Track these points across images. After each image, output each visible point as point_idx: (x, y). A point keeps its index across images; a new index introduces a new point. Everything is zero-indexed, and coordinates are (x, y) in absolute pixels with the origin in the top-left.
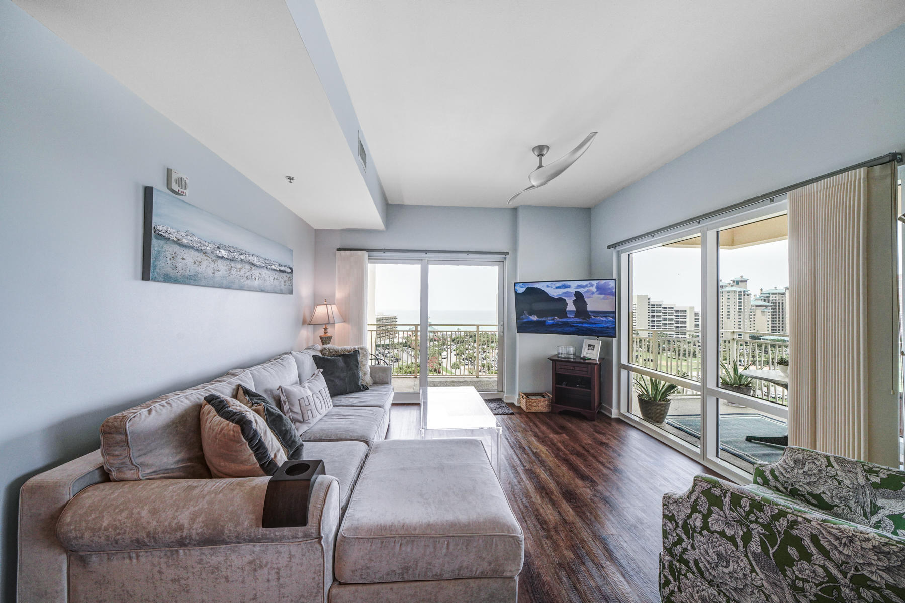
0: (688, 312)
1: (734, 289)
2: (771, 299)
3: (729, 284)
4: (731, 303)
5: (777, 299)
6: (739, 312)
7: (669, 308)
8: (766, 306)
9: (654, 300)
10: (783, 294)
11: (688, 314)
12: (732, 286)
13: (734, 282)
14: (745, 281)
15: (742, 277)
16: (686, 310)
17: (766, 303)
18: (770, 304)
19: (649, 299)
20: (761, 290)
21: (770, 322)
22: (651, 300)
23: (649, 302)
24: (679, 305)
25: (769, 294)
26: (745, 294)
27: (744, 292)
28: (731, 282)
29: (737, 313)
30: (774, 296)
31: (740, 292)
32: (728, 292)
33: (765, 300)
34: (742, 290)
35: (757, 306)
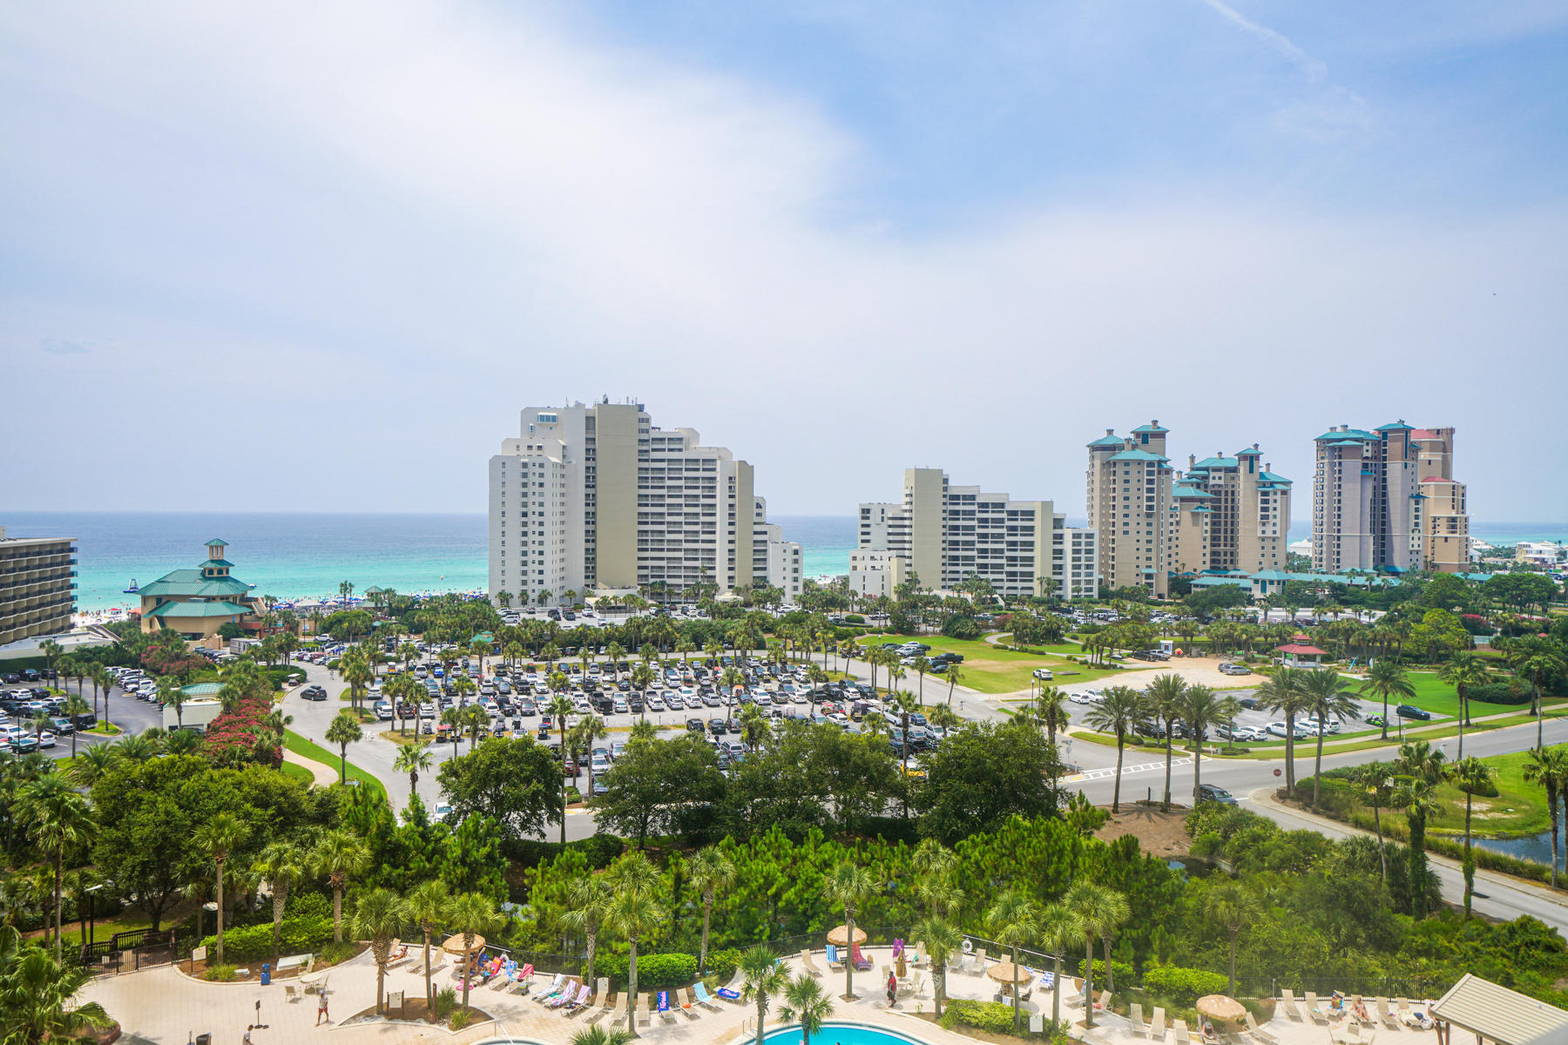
0: (1038, 516)
1: (1139, 454)
2: (1212, 482)
3: (1128, 440)
4: (1133, 494)
5: (1221, 482)
6: (1149, 516)
7: (995, 505)
8: (1202, 500)
9: (958, 484)
10: (1235, 470)
11: (1037, 523)
12: (1134, 447)
13: (1137, 434)
14: (1161, 435)
15: (1155, 422)
16: (1032, 513)
17: (1201, 493)
18: (1209, 495)
19: (946, 481)
20: (1192, 458)
21: (1208, 543)
22: (951, 483)
23: (945, 489)
24: (1018, 498)
25: (1207, 469)
26: (1160, 468)
27: (1160, 462)
28: (1132, 436)
29: (1143, 521)
30: (1217, 474)
31: (1150, 464)
32: (1127, 463)
33: (1198, 486)
34: (1155, 457)
35: (1183, 500)
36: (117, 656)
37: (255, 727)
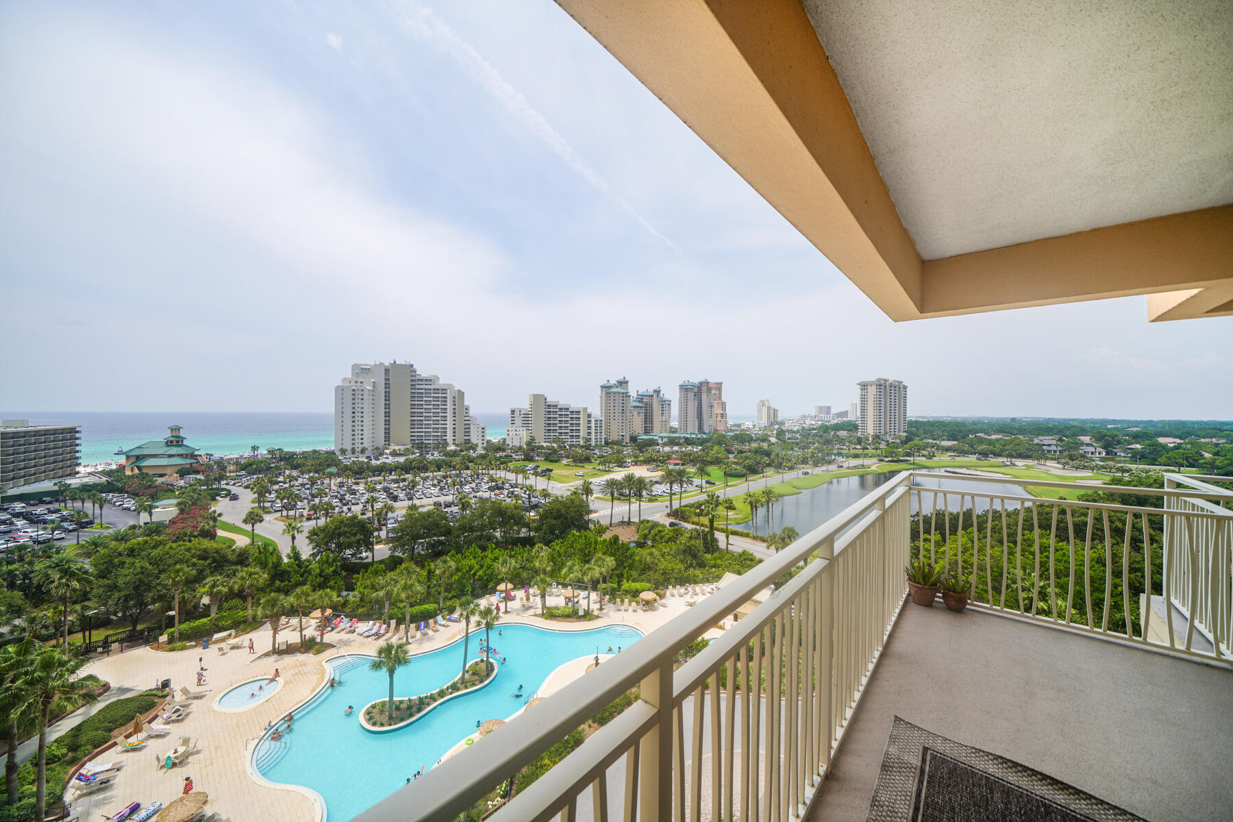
0: (582, 413)
1: (619, 390)
2: (644, 400)
3: (615, 384)
4: (617, 405)
5: (648, 401)
6: (622, 413)
7: (565, 409)
8: (641, 407)
9: (550, 400)
10: (652, 396)
11: (581, 416)
12: (617, 387)
13: (618, 382)
14: (627, 383)
15: (624, 378)
16: (579, 412)
17: (640, 405)
18: (643, 405)
19: (546, 399)
20: (638, 391)
21: (643, 423)
22: (548, 400)
23: (545, 402)
24: (574, 406)
25: (642, 395)
26: (626, 395)
27: (626, 393)
29: (620, 415)
30: (646, 398)
31: (623, 393)
32: (614, 393)
33: (640, 402)
34: (624, 391)
35: (634, 407)
36: (109, 488)
37: (200, 520)
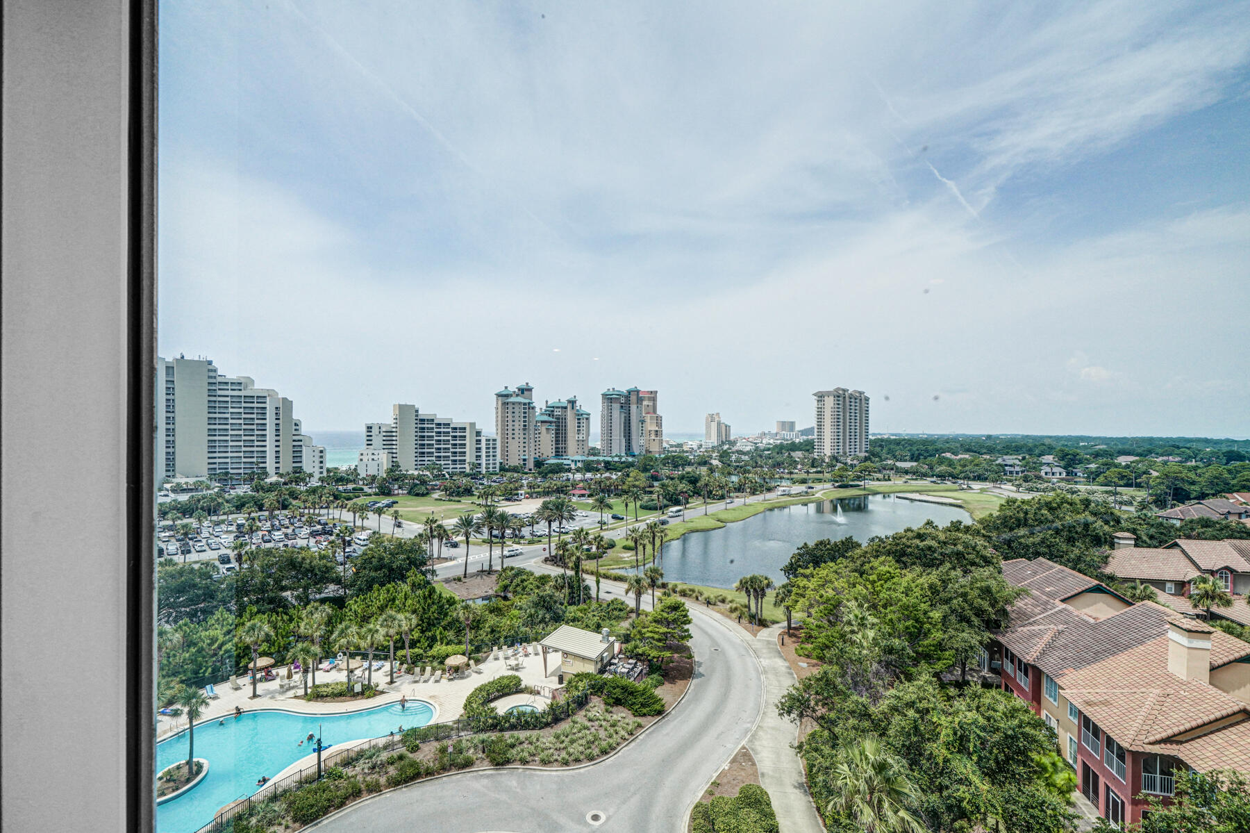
0: (468, 430)
1: (520, 399)
2: (555, 413)
3: (514, 392)
4: (517, 419)
5: (560, 413)
6: (524, 430)
7: (445, 425)
8: (551, 422)
9: (424, 412)
10: (566, 408)
11: (467, 434)
12: (517, 395)
13: (519, 389)
14: (530, 390)
15: (527, 384)
16: (465, 429)
17: (551, 419)
18: (554, 420)
19: (417, 411)
20: (547, 402)
21: (553, 443)
22: (420, 413)
23: (417, 416)
24: (457, 421)
25: (553, 407)
26: (529, 407)
27: (529, 403)
28: (517, 390)
29: (521, 432)
30: (558, 410)
31: (525, 404)
32: (513, 404)
33: (549, 415)
34: (527, 401)
35: (542, 422)
